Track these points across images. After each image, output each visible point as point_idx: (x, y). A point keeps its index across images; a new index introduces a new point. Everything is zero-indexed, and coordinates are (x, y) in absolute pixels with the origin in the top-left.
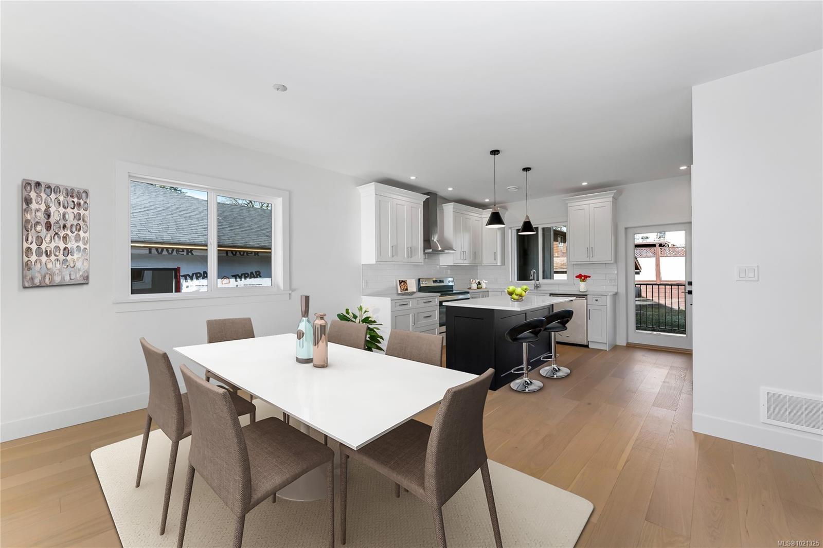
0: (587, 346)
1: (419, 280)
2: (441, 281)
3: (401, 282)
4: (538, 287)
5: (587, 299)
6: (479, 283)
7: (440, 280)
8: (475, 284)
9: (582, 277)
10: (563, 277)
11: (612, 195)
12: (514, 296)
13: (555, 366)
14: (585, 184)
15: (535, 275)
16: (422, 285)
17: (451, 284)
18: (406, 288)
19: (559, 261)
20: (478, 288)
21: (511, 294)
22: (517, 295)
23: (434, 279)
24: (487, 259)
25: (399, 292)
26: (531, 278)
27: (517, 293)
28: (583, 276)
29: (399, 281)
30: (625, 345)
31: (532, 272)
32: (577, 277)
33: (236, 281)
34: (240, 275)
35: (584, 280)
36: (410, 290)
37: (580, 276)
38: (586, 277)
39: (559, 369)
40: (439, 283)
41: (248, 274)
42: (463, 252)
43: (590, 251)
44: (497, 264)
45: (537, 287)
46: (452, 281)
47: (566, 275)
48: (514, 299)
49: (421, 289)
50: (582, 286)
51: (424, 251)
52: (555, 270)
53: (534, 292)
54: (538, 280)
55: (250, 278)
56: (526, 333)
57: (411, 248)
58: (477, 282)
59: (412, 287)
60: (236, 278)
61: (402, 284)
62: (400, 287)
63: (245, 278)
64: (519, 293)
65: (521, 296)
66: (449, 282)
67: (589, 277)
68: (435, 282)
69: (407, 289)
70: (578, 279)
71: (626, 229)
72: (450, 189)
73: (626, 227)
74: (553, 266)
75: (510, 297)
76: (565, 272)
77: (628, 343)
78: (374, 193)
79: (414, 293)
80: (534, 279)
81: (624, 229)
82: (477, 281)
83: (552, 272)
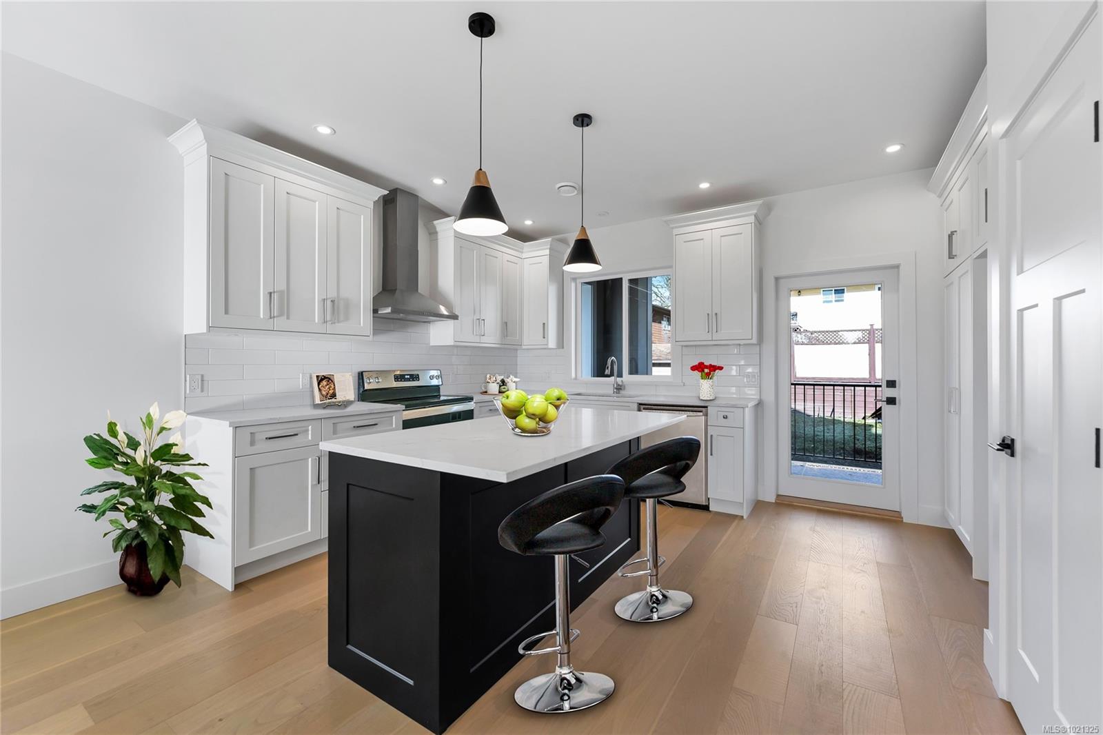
0: (706, 508)
1: (361, 376)
2: (414, 377)
3: (322, 380)
4: (621, 389)
5: (706, 415)
6: (503, 382)
7: (411, 376)
8: (495, 384)
9: (706, 370)
10: (666, 371)
11: (755, 211)
12: (523, 420)
13: (654, 589)
14: (704, 186)
15: (615, 367)
16: (367, 387)
17: (435, 382)
18: (331, 392)
19: (660, 348)
20: (500, 392)
21: (512, 413)
22: (531, 416)
23: (398, 373)
24: (530, 337)
25: (318, 401)
26: (607, 372)
27: (531, 410)
28: (707, 367)
29: (317, 377)
30: (774, 501)
31: (609, 361)
32: (694, 368)
35: (708, 374)
36: (340, 397)
37: (699, 367)
38: (714, 368)
39: (664, 596)
40: (408, 380)
42: (479, 319)
43: (713, 320)
44: (547, 345)
45: (619, 388)
46: (437, 377)
47: (669, 369)
48: (523, 430)
49: (365, 395)
50: (705, 389)
51: (375, 311)
52: (653, 362)
53: (612, 398)
54: (620, 375)
56: (564, 525)
57: (333, 301)
58: (498, 381)
59: (346, 390)
61: (324, 383)
62: (320, 389)
64: (538, 412)
65: (543, 419)
66: (430, 378)
67: (721, 368)
68: (399, 378)
69: (334, 395)
70: (697, 374)
71: (777, 279)
72: (438, 182)
73: (777, 275)
74: (651, 356)
75: (509, 422)
76: (668, 365)
77: (778, 496)
78: (206, 153)
79: (346, 404)
80: (611, 375)
81: (772, 282)
82: (499, 378)
83: (650, 365)
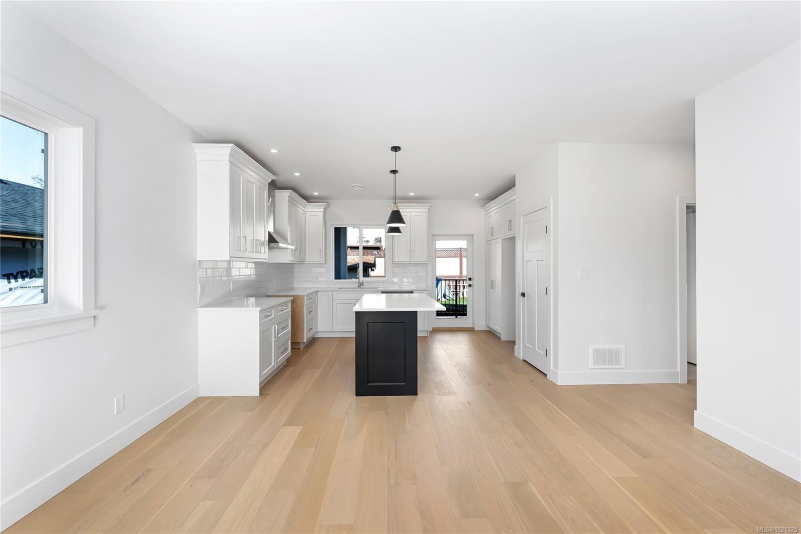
4: (362, 285)
11: (429, 208)
24: (310, 257)
33: (9, 282)
34: (15, 274)
41: (26, 272)
43: (411, 253)
44: (322, 262)
51: (268, 245)
53: (357, 290)
55: (31, 278)
57: (259, 240)
60: (9, 279)
63: (23, 278)
71: (432, 236)
72: (297, 174)
73: (432, 234)
77: (433, 328)
78: (228, 159)
80: (353, 278)
